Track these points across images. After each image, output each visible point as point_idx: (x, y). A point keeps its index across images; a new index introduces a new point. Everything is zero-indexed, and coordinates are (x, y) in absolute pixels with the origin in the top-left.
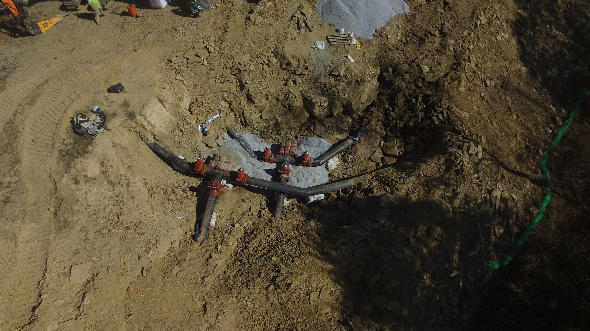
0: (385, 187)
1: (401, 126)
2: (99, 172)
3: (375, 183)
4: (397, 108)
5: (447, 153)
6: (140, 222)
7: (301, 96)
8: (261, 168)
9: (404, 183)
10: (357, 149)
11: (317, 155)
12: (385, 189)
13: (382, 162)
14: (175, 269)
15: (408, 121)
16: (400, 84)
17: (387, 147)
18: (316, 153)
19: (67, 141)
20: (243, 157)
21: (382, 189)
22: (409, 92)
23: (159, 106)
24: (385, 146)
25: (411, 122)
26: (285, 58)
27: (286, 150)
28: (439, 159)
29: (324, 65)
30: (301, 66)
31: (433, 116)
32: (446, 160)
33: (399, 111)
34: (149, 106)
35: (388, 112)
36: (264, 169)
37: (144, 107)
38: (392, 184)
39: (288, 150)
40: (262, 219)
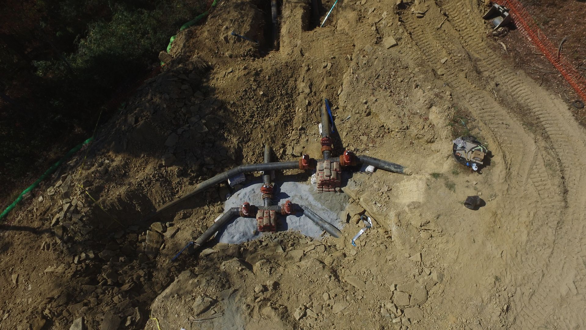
0: (167, 176)
1: (135, 261)
2: (430, 118)
3: (175, 181)
4: (134, 278)
5: (93, 207)
6: (373, 94)
7: (254, 271)
8: (293, 197)
9: (147, 174)
10: (192, 235)
11: (236, 223)
12: (167, 172)
13: (166, 227)
14: (330, 67)
15: (124, 263)
16: (121, 301)
17: (157, 242)
18: (237, 225)
19: (477, 130)
20: (314, 203)
21: (169, 172)
22: (112, 291)
23: (415, 199)
24: (160, 244)
25: (121, 261)
26: (280, 316)
27: (268, 214)
28: (104, 202)
29: (223, 314)
30: (256, 309)
31: (92, 260)
32: (97, 199)
33: (133, 275)
34: (423, 190)
35: (147, 277)
36: (289, 197)
37: (428, 185)
38: (159, 176)
39: (266, 213)
40: (280, 143)
